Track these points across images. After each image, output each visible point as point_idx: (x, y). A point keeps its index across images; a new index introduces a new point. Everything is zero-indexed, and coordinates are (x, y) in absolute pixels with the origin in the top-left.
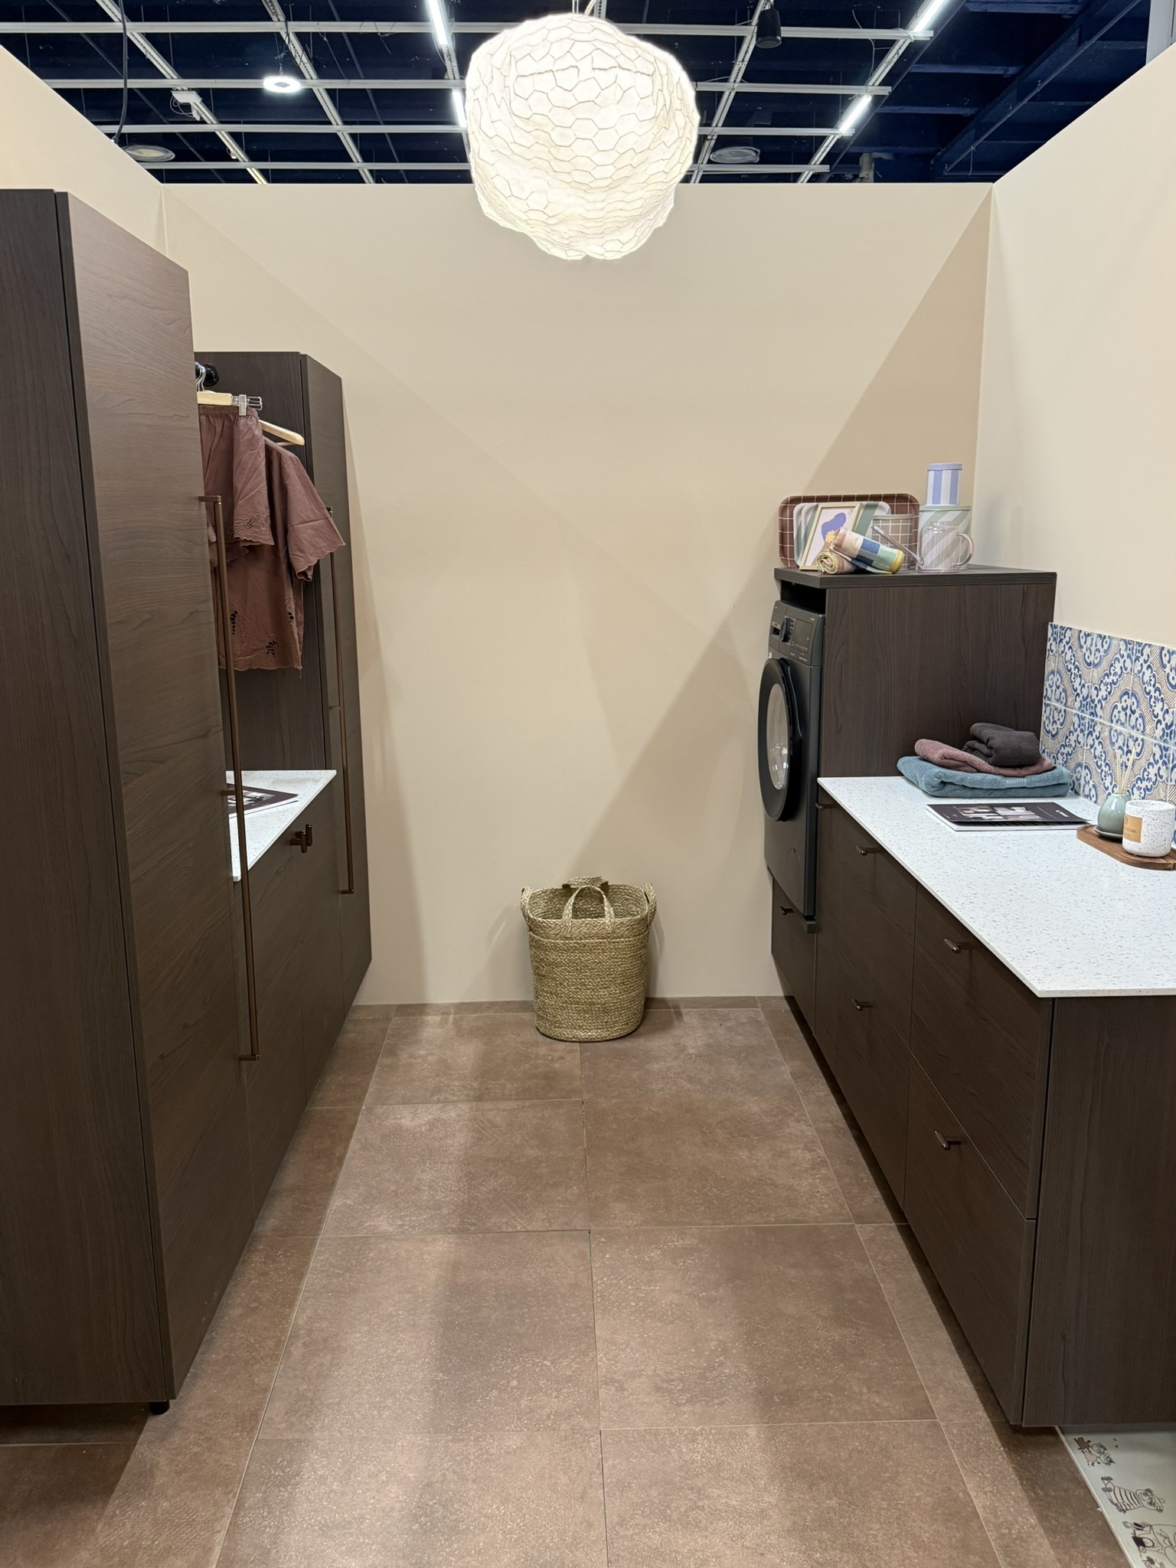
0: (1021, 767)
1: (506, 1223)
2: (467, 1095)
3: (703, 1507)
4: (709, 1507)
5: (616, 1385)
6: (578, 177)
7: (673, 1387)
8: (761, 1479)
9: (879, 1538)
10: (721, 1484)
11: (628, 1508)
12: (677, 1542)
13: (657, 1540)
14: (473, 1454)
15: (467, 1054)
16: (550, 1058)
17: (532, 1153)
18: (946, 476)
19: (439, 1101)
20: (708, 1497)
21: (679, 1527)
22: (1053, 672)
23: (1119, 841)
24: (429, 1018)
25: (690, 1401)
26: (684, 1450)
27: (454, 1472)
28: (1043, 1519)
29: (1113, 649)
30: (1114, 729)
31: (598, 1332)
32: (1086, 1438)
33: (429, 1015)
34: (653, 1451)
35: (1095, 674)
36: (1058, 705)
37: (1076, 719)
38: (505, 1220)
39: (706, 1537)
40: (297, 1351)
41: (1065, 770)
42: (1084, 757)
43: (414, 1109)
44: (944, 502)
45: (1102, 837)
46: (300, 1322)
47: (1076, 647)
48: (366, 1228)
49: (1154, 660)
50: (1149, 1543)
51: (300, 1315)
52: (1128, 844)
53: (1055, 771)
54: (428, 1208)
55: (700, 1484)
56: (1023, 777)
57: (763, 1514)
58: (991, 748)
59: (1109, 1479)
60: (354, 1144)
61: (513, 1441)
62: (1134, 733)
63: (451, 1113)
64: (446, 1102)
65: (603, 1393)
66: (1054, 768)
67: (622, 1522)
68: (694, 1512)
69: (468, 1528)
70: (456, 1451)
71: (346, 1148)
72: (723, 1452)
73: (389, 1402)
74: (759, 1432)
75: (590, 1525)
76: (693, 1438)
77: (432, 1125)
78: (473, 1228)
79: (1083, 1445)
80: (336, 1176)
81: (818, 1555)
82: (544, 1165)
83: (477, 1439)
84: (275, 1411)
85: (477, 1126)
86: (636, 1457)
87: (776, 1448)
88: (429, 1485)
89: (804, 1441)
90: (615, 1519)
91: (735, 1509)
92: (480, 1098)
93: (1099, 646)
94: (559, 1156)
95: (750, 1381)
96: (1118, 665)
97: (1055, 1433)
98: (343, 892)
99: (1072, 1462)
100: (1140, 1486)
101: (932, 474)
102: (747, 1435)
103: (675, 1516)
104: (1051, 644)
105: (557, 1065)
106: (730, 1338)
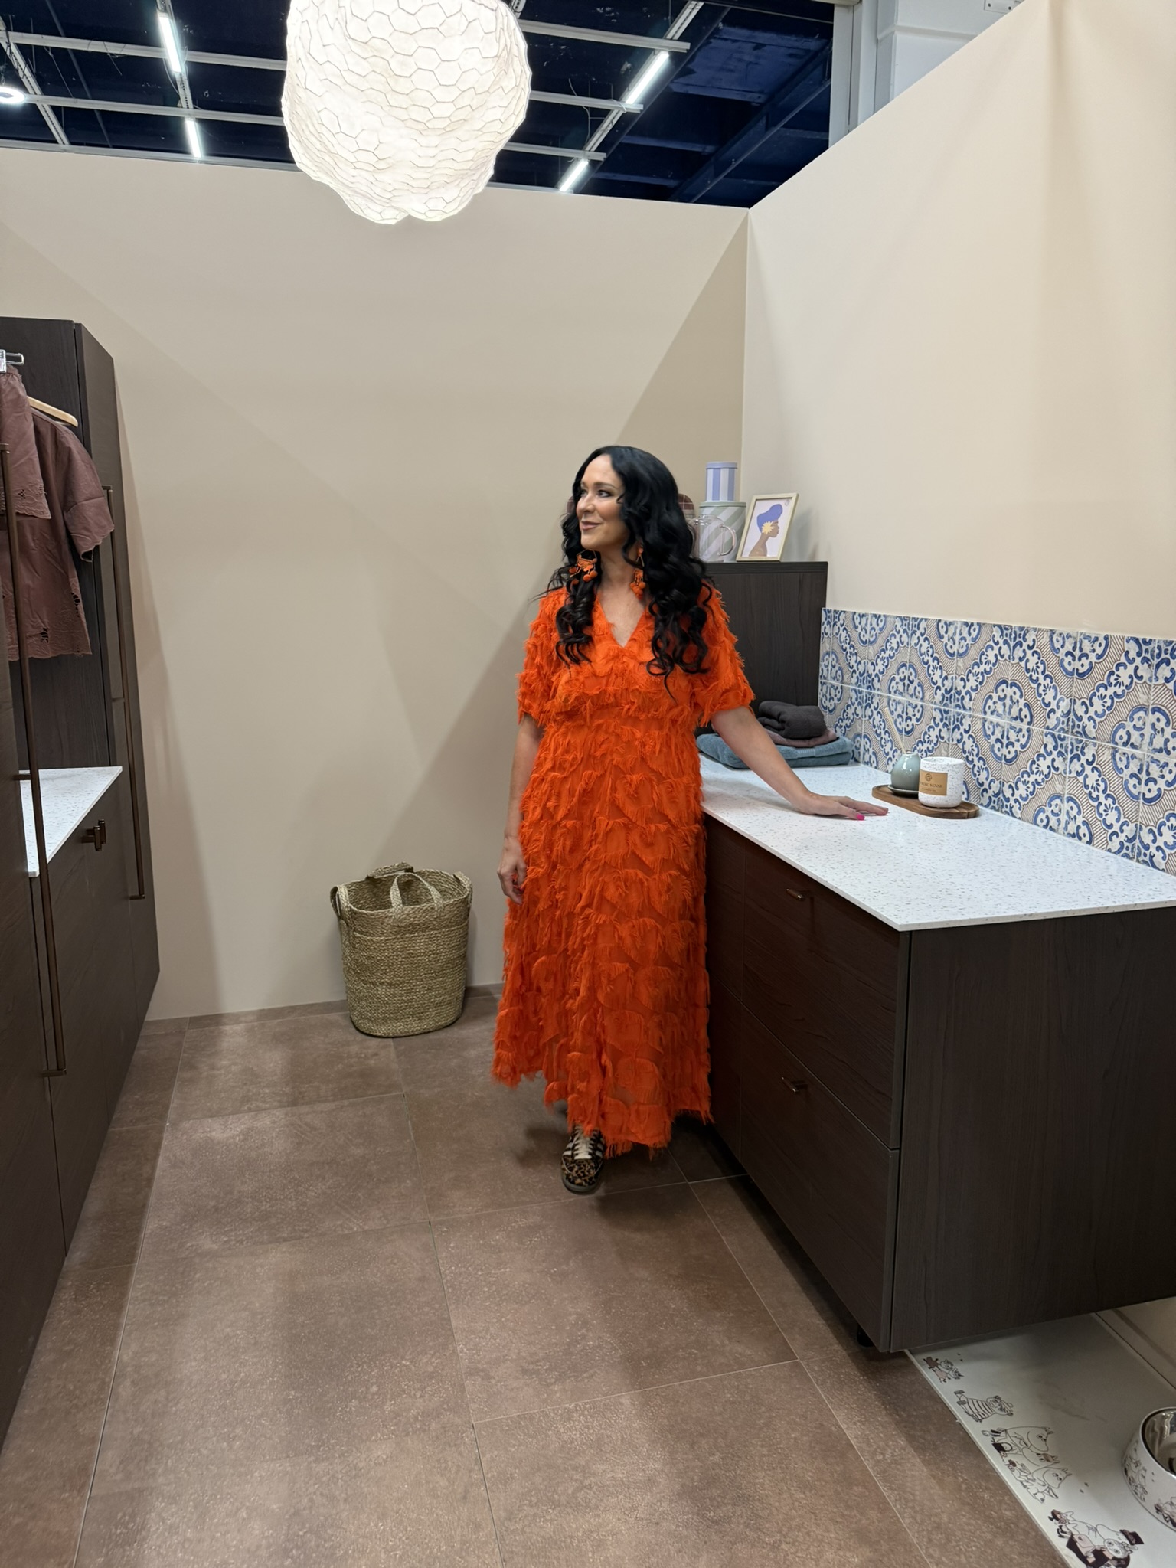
0: (809, 738)
1: (341, 1225)
2: (280, 1101)
3: (590, 1485)
4: (596, 1484)
5: (482, 1374)
6: (416, 114)
7: (540, 1367)
8: (643, 1447)
9: (766, 1486)
10: (604, 1458)
11: (514, 1500)
12: (570, 1526)
13: (549, 1528)
14: (341, 1471)
15: (274, 1061)
16: (363, 1055)
17: (358, 1152)
18: (724, 474)
19: (250, 1110)
20: (594, 1474)
21: (570, 1510)
22: (828, 653)
23: (916, 796)
24: (227, 1028)
25: (560, 1379)
26: (562, 1430)
27: (322, 1494)
28: (911, 1439)
29: (889, 626)
30: (892, 699)
31: (454, 1323)
32: (933, 1356)
33: (226, 1024)
34: (530, 1436)
35: (871, 650)
36: (834, 682)
37: (853, 695)
38: (339, 1223)
39: (599, 1516)
40: (125, 1390)
41: (847, 740)
42: (862, 727)
43: (224, 1120)
44: (723, 499)
45: (896, 794)
46: (125, 1358)
47: (850, 627)
48: (187, 1249)
49: (932, 633)
50: (1007, 1447)
51: (126, 1351)
52: (923, 797)
53: (839, 741)
54: (254, 1219)
55: (583, 1463)
56: (812, 747)
57: (651, 1482)
58: (783, 722)
59: (961, 1392)
60: (162, 1163)
61: (382, 1451)
62: (914, 701)
63: (265, 1121)
64: (259, 1110)
65: (469, 1385)
66: (838, 738)
67: (510, 1517)
68: (583, 1492)
69: (346, 1553)
70: (321, 1472)
71: (154, 1168)
72: (601, 1425)
73: (239, 1431)
74: (632, 1400)
75: (477, 1526)
76: (568, 1416)
77: (246, 1135)
78: (306, 1235)
79: (932, 1364)
80: (146, 1197)
81: (712, 1514)
82: (372, 1162)
83: (342, 1455)
84: (108, 1461)
85: (295, 1131)
86: (514, 1446)
87: (652, 1412)
88: (297, 1513)
89: (678, 1402)
90: (503, 1514)
91: (622, 1481)
92: (294, 1103)
93: (874, 625)
94: (387, 1151)
95: (615, 1349)
96: (894, 641)
97: (905, 1356)
98: (132, 898)
99: (925, 1380)
100: (987, 1395)
101: (711, 472)
102: (621, 1404)
103: (563, 1500)
104: (825, 628)
105: (372, 1062)
106: (588, 1310)
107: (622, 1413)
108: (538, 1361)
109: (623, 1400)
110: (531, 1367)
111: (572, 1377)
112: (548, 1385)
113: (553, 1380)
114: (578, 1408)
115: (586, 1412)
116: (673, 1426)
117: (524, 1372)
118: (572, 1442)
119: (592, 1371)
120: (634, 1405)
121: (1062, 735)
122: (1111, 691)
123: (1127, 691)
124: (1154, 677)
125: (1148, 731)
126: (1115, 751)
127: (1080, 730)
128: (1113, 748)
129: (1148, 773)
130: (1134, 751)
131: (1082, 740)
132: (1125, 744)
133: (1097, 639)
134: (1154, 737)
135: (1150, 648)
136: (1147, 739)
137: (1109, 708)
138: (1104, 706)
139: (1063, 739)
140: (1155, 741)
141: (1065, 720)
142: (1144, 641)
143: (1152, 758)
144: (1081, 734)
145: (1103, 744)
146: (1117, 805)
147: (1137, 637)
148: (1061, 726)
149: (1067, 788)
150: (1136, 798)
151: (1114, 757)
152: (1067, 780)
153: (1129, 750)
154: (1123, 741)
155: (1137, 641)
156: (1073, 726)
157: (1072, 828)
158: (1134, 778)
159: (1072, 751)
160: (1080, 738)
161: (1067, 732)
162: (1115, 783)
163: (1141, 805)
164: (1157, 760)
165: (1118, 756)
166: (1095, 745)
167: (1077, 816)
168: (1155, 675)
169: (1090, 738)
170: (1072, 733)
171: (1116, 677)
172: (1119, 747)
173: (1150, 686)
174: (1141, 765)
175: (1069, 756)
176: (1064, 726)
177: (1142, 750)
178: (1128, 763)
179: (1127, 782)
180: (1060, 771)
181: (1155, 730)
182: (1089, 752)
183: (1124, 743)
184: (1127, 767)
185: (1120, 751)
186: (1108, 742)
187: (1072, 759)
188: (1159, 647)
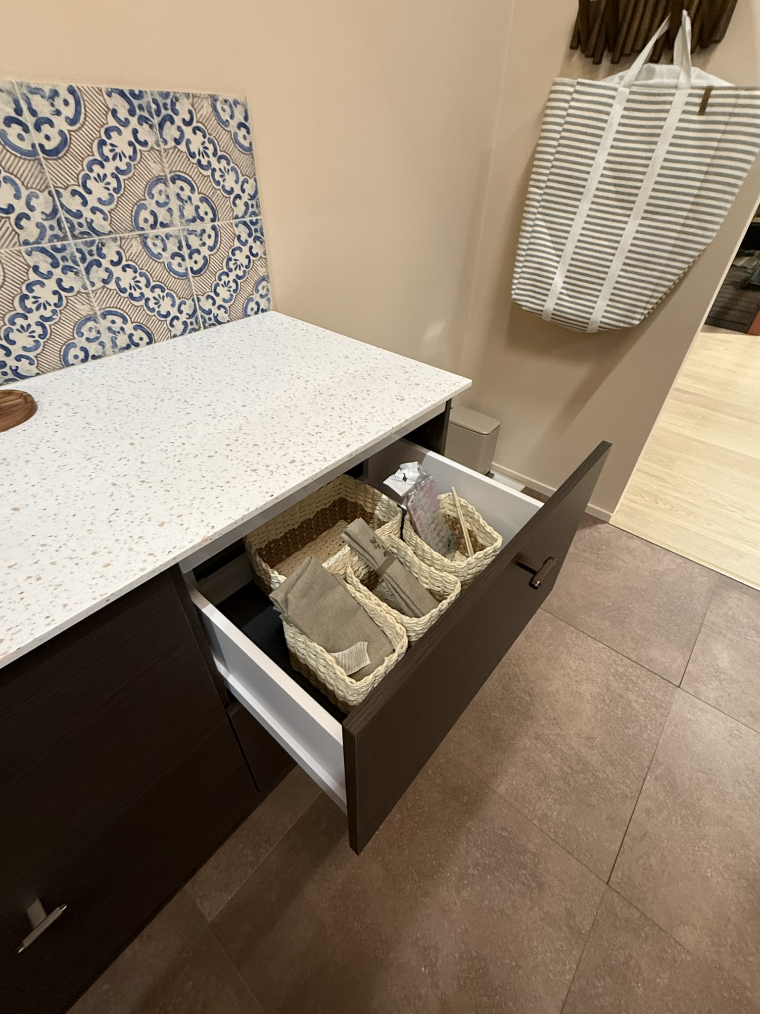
26: (555, 813)
34: (578, 831)
72: (531, 791)
107: (512, 784)
108: (524, 884)
109: (504, 791)
110: (533, 885)
111: (516, 844)
112: (535, 855)
113: (529, 855)
114: (533, 816)
115: (531, 808)
116: (497, 749)
117: (541, 885)
118: (557, 800)
119: (499, 832)
120: (501, 782)
121: (59, 245)
122: (110, 167)
123: (132, 163)
124: (161, 140)
125: (174, 204)
126: (144, 238)
127: (85, 229)
128: (140, 235)
129: (189, 247)
130: (166, 230)
131: (94, 241)
132: (153, 227)
133: (55, 94)
134: (184, 208)
135: (143, 102)
136: (176, 213)
137: (117, 190)
138: (108, 189)
139: (63, 248)
140: (185, 212)
141: (54, 223)
142: (132, 93)
143: (188, 230)
144: (88, 234)
145: (126, 235)
146: (167, 291)
147: (121, 88)
148: (49, 233)
149: (96, 304)
150: (185, 275)
151: (145, 245)
152: (92, 295)
153: (161, 231)
154: (149, 224)
155: (122, 94)
156: (72, 228)
157: (122, 340)
158: (176, 258)
159: (83, 259)
160: (88, 240)
161: (65, 238)
162: (158, 272)
163: (191, 279)
164: (193, 231)
165: (149, 242)
166: (115, 240)
167: (124, 326)
168: (162, 137)
169: (104, 234)
170: (74, 237)
171: (111, 148)
172: (146, 232)
173: (160, 151)
174: (180, 242)
175: (82, 267)
176: (57, 231)
177: (175, 226)
178: (165, 245)
179: (169, 264)
180: (76, 290)
181: (182, 200)
182: (110, 252)
183: (151, 226)
184: (164, 250)
185: (150, 236)
186: (131, 231)
187: (88, 270)
188: (155, 101)
